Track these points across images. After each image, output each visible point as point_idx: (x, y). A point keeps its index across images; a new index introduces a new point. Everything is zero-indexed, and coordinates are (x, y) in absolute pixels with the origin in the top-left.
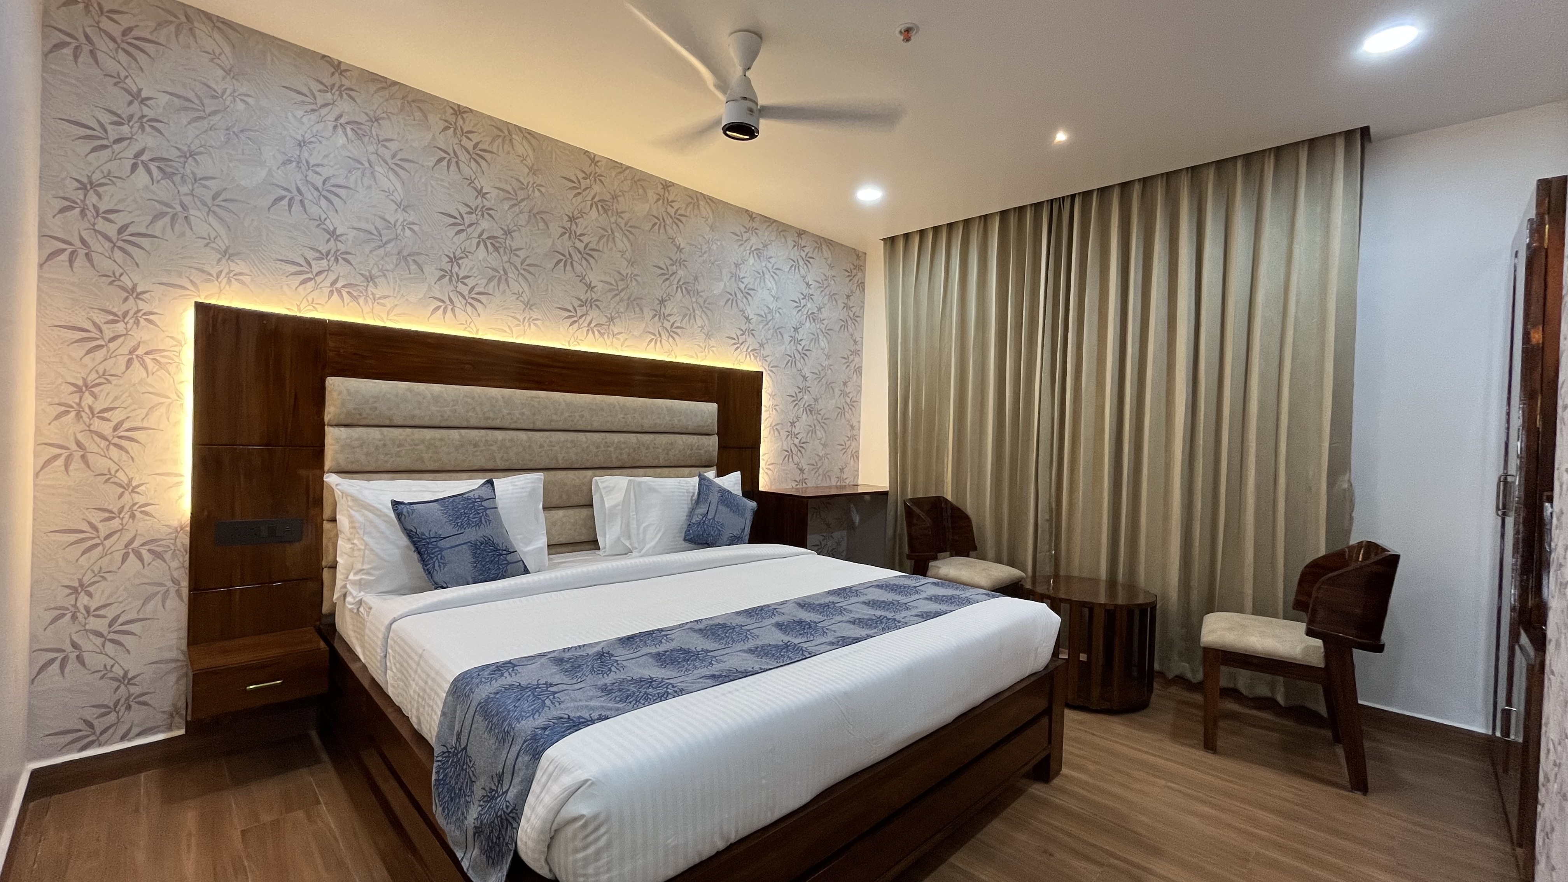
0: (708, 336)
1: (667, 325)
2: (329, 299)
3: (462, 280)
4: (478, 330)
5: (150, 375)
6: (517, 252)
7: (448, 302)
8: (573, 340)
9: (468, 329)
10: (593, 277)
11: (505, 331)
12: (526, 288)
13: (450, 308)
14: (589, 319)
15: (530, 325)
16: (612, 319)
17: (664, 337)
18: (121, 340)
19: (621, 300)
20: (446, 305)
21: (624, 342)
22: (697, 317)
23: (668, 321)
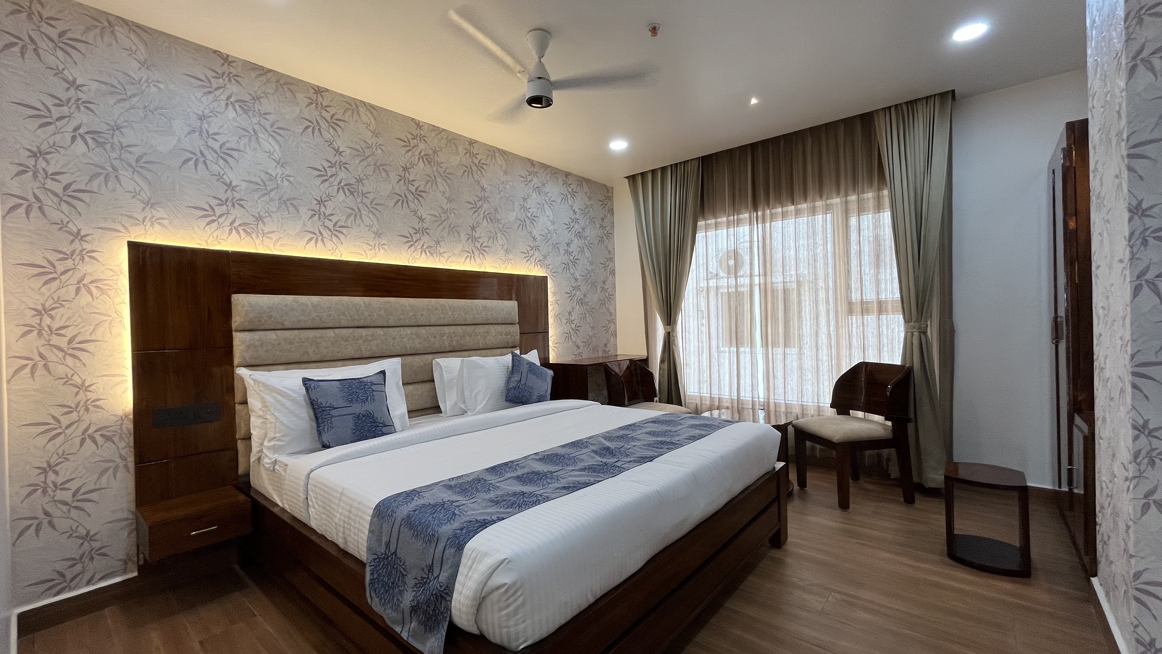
0: (507, 251)
1: (478, 245)
2: (229, 235)
3: (328, 217)
4: (341, 255)
5: (95, 299)
6: (367, 195)
7: (319, 234)
8: (411, 259)
9: (335, 254)
10: (423, 212)
11: (362, 255)
12: (375, 221)
13: (320, 238)
14: (422, 243)
15: (379, 249)
16: (438, 242)
17: (476, 254)
18: (70, 273)
19: (444, 228)
20: (317, 237)
21: (448, 259)
22: (498, 238)
23: (479, 242)
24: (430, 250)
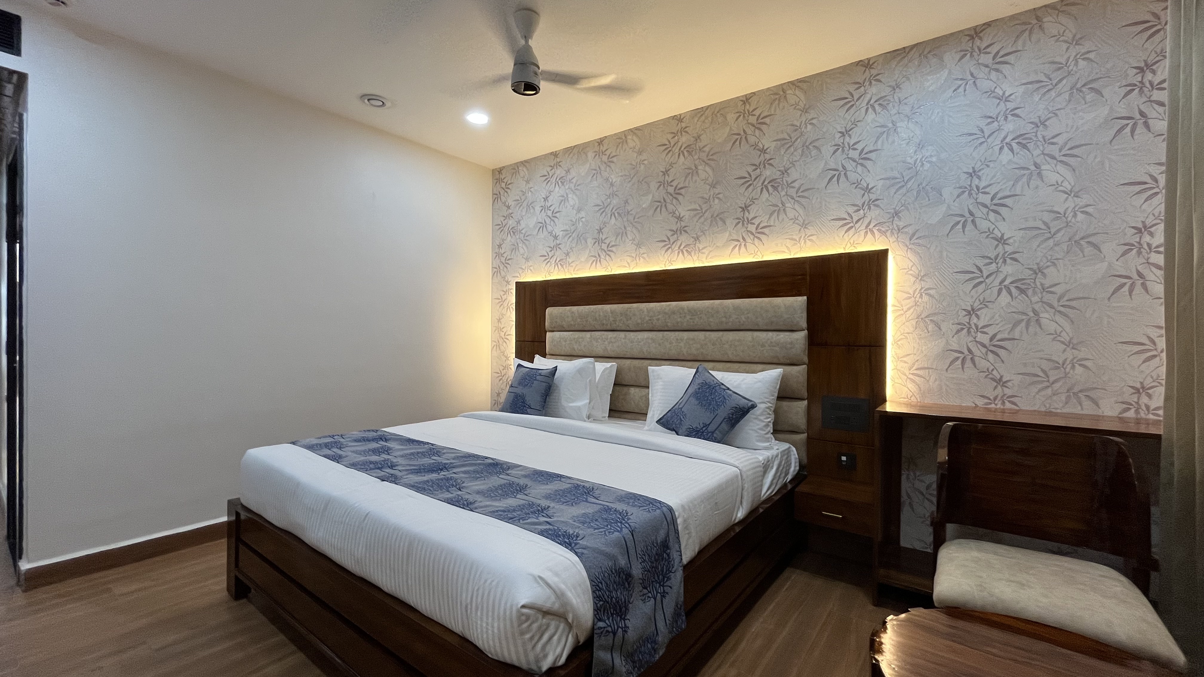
8: (668, 262)
11: (626, 267)
24: (686, 250)
